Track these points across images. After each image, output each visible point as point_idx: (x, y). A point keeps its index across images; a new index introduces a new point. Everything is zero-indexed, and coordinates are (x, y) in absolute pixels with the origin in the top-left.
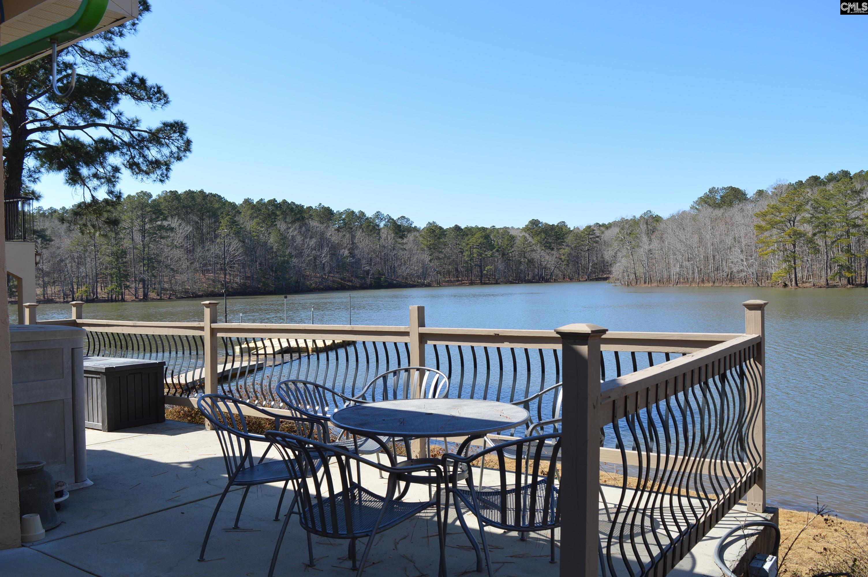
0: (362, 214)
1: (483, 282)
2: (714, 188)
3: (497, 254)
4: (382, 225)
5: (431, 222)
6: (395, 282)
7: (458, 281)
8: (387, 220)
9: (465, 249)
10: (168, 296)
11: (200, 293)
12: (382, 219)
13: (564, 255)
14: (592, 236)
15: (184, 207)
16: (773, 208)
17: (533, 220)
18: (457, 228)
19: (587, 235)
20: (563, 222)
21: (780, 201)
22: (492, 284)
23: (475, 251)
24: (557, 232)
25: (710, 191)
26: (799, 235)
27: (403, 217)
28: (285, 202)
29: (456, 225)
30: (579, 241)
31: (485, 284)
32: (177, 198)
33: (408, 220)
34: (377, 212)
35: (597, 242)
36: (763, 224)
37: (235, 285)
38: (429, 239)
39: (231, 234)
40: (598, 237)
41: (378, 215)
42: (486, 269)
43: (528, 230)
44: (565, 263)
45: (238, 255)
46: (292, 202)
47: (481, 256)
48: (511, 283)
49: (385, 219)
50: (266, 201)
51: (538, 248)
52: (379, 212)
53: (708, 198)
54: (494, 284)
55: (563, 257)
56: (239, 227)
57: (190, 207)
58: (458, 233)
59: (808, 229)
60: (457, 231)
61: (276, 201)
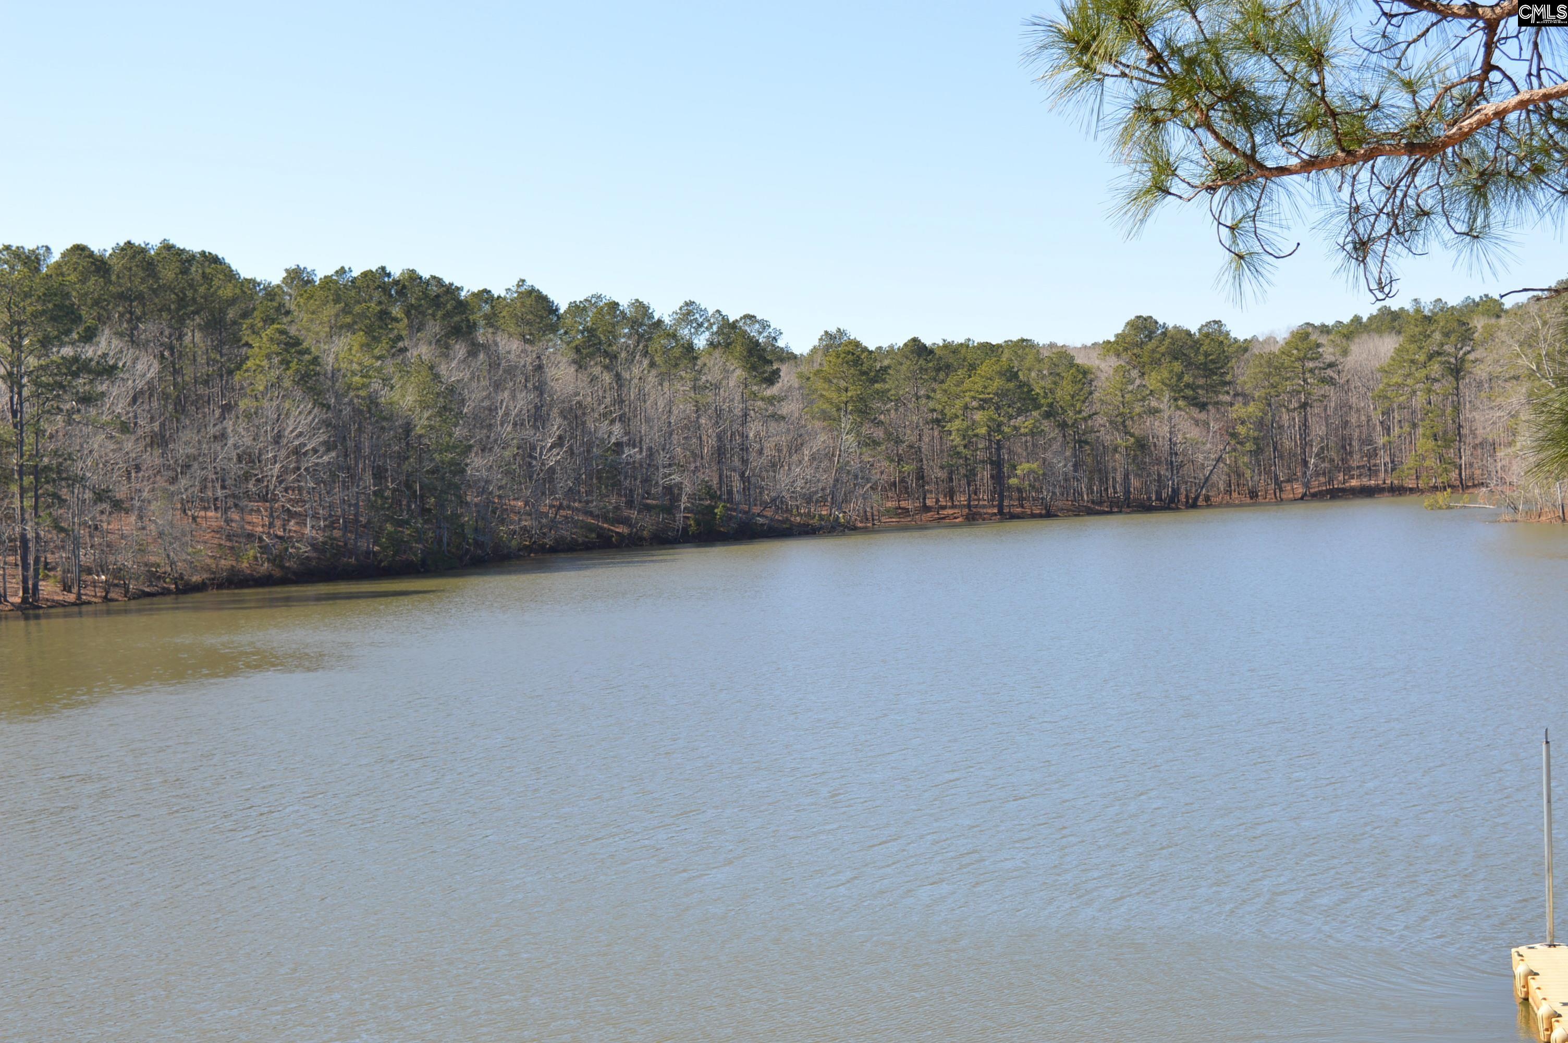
0: (642, 309)
1: (1006, 510)
3: (1046, 425)
4: (701, 342)
5: (833, 330)
6: (760, 520)
7: (927, 509)
8: (715, 328)
9: (949, 412)
10: (100, 593)
11: (196, 578)
12: (700, 325)
13: (1243, 423)
14: (1311, 365)
15: (121, 296)
17: (1139, 317)
18: (917, 348)
19: (1299, 359)
20: (1215, 322)
22: (1033, 516)
23: (978, 416)
24: (1206, 355)
27: (750, 318)
28: (413, 276)
29: (915, 340)
30: (1277, 379)
31: (1013, 517)
32: (98, 270)
33: (765, 325)
34: (687, 304)
35: (1331, 381)
37: (304, 548)
38: (843, 384)
39: (287, 383)
40: (1331, 365)
41: (689, 312)
42: (1018, 472)
43: (1126, 350)
44: (1249, 446)
45: (315, 451)
46: (434, 277)
47: (999, 431)
48: (1090, 512)
49: (711, 325)
50: (356, 273)
51: (1164, 403)
52: (692, 303)
54: (1040, 516)
56: (307, 357)
57: (140, 297)
58: (921, 362)
60: (919, 356)
61: (389, 275)
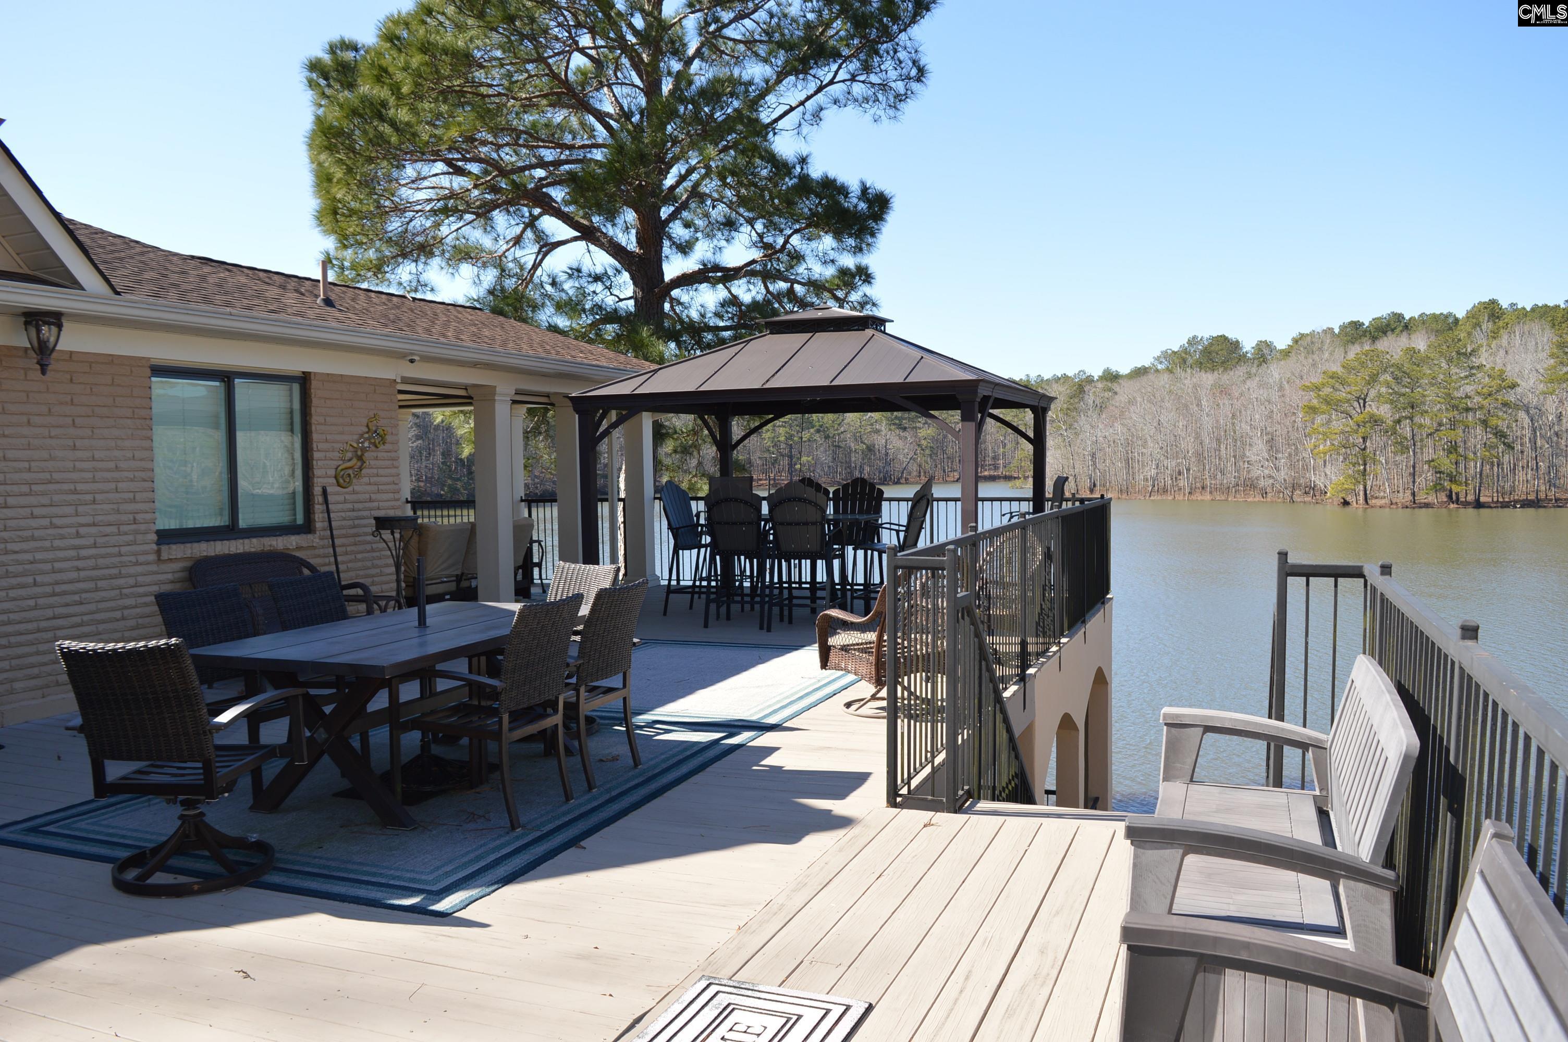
2: (1195, 337)
16: (1332, 377)
21: (1344, 367)
25: (1189, 342)
26: (1375, 421)
36: (1315, 402)
53: (1186, 353)
55: (924, 443)
59: (1384, 411)
